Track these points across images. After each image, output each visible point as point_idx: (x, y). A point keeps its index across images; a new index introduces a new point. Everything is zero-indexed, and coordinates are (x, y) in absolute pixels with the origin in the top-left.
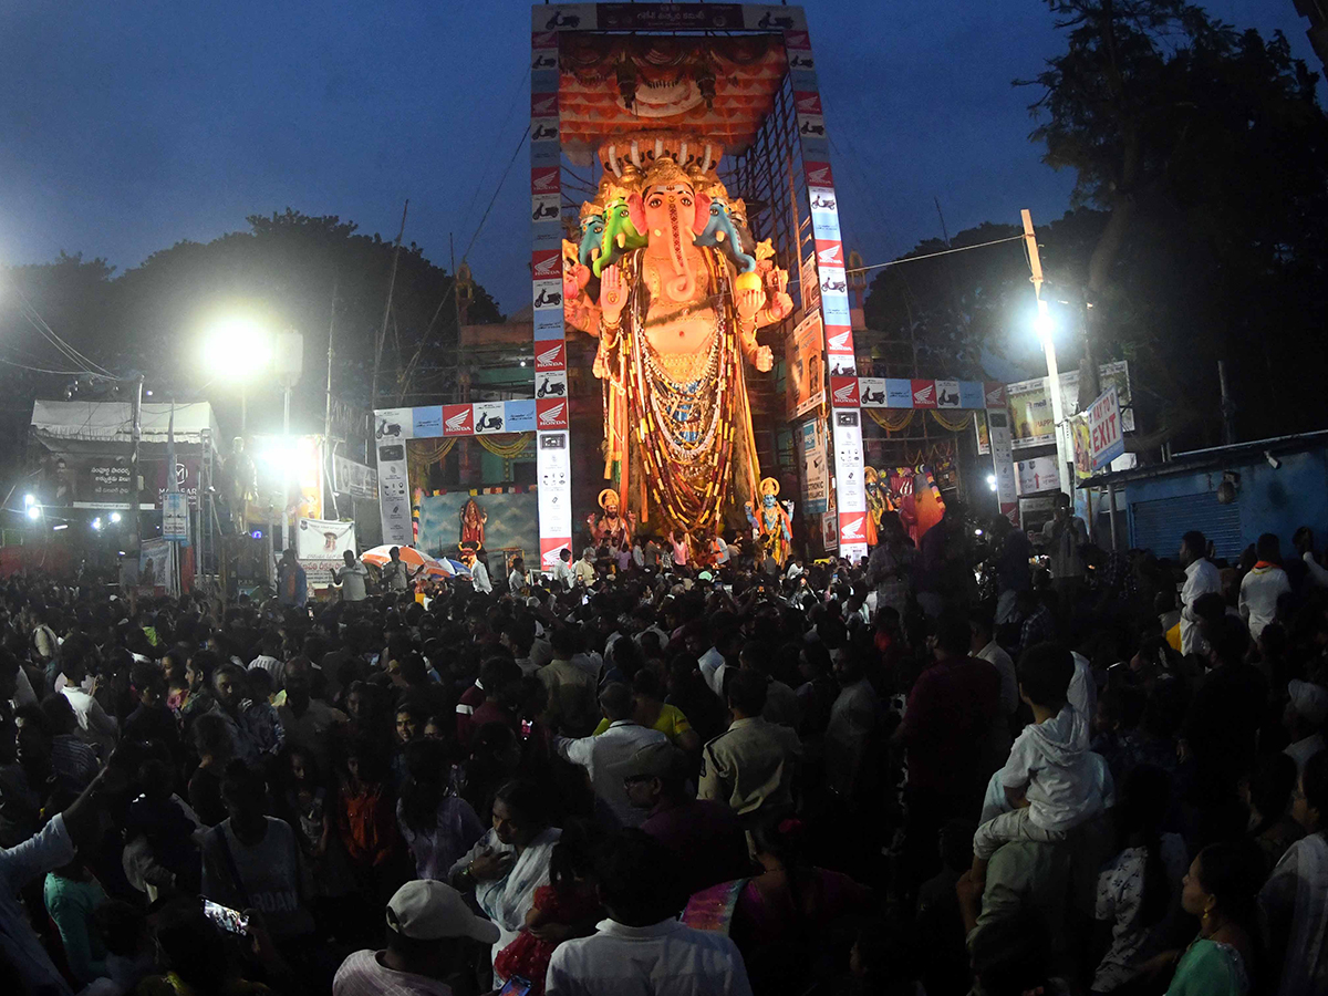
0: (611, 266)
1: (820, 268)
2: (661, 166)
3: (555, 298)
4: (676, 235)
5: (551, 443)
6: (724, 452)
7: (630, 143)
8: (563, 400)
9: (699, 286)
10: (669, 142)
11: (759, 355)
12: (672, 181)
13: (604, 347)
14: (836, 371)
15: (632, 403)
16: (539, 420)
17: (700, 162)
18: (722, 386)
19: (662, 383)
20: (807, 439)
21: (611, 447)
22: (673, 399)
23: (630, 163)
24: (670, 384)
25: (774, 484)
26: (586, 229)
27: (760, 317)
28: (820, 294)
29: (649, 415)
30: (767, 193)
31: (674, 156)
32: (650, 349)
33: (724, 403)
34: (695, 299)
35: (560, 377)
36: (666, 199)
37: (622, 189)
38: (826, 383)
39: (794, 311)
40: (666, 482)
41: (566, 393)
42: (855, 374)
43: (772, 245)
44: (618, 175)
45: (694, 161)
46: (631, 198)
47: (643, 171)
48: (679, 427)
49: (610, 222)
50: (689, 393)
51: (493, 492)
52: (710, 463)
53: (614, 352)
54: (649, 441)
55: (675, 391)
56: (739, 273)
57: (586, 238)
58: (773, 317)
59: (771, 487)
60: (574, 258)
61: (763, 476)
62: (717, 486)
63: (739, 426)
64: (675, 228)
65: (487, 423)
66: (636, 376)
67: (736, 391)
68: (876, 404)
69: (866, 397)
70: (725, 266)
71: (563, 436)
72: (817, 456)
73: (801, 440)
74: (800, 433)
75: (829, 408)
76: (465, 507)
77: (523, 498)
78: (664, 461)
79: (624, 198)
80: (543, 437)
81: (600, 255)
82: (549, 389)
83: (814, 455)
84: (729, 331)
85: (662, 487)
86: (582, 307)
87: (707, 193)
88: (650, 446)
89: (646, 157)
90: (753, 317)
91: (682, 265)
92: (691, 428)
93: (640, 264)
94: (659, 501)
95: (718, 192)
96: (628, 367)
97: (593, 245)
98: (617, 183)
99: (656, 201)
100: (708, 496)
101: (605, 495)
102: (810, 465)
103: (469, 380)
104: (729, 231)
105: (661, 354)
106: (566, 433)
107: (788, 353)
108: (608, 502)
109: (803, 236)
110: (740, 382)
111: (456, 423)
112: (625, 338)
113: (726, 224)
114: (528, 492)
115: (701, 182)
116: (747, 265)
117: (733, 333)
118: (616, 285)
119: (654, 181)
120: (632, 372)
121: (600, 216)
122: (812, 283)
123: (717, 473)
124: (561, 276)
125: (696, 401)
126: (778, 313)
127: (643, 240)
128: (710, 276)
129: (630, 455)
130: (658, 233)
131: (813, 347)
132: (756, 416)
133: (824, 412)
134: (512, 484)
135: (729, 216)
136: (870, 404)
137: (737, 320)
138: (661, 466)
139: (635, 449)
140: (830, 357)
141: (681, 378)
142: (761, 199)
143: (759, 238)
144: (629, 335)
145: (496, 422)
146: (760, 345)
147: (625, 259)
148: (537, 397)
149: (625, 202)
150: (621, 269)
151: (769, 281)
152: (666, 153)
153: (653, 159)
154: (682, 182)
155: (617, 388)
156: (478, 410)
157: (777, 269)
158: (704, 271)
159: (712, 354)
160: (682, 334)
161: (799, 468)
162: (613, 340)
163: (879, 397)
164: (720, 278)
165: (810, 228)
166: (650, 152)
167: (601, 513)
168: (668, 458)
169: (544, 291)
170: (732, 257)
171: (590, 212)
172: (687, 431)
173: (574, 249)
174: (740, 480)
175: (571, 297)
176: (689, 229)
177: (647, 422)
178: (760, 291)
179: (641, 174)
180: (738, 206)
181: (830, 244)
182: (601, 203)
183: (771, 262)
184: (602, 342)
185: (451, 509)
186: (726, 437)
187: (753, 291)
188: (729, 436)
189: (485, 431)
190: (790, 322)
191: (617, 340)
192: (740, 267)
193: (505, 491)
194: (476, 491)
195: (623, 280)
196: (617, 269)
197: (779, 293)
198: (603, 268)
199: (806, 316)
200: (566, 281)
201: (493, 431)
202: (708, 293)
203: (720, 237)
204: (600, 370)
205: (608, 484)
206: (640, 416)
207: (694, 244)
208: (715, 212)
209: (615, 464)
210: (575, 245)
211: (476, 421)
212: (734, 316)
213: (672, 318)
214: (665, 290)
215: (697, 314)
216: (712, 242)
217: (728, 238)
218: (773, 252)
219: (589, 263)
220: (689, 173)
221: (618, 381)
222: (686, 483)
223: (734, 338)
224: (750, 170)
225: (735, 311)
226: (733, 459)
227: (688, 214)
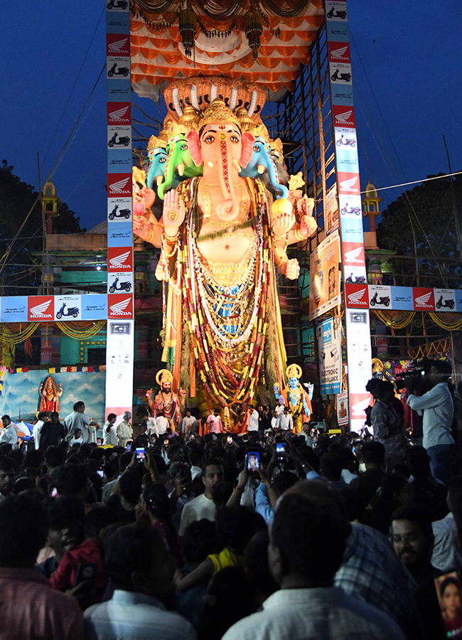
0: (172, 190)
1: (340, 196)
2: (215, 108)
3: (125, 213)
4: (225, 167)
5: (118, 329)
6: (258, 343)
7: (190, 88)
8: (130, 295)
9: (243, 210)
10: (222, 88)
11: (289, 266)
12: (223, 121)
13: (165, 255)
14: (350, 279)
15: (185, 301)
16: (110, 311)
17: (247, 106)
18: (258, 290)
19: (210, 287)
20: (325, 334)
21: (168, 336)
22: (219, 299)
23: (190, 104)
24: (217, 287)
25: (297, 369)
26: (153, 159)
27: (290, 234)
28: (339, 218)
29: (199, 311)
30: (302, 132)
31: (226, 100)
32: (202, 258)
33: (260, 302)
34: (239, 220)
35: (128, 277)
36: (218, 137)
37: (183, 126)
38: (342, 290)
39: (318, 232)
40: (211, 366)
41: (132, 291)
42: (366, 282)
43: (303, 177)
44: (180, 114)
45: (242, 106)
46: (190, 134)
47: (200, 112)
48: (222, 322)
49: (173, 154)
50: (231, 295)
51: (69, 370)
52: (247, 350)
53: (173, 260)
54: (198, 332)
55: (220, 293)
56: (275, 199)
57: (152, 166)
58: (301, 236)
59: (295, 372)
60: (142, 182)
61: (289, 363)
62: (252, 370)
63: (271, 322)
64: (225, 161)
65: (66, 312)
66: (189, 280)
67: (269, 295)
68: (382, 307)
69: (374, 300)
70: (264, 194)
71: (128, 325)
72: (333, 348)
73: (320, 335)
74: (320, 329)
75: (343, 309)
76: (44, 383)
77: (95, 376)
78: (210, 348)
79: (184, 134)
80: (113, 325)
81: (163, 181)
82: (119, 286)
83: (330, 346)
84: (266, 246)
85: (207, 369)
86: (148, 223)
87: (251, 133)
88: (199, 336)
89: (203, 100)
90: (285, 236)
91: (229, 191)
92: (232, 322)
93: (196, 190)
94: (205, 380)
95: (261, 132)
96: (183, 272)
97: (158, 173)
98: (178, 120)
99: (210, 138)
100: (244, 377)
101: (161, 374)
102: (328, 355)
103: (52, 279)
104: (268, 165)
105: (210, 263)
106: (132, 322)
107: (312, 266)
108: (164, 380)
109: (328, 170)
110: (273, 289)
111: (39, 311)
112: (182, 248)
113: (266, 158)
114: (98, 371)
115: (247, 123)
116: (281, 194)
117: (268, 248)
118: (176, 206)
119: (209, 121)
120: (187, 277)
121: (164, 149)
122: (334, 208)
123: (252, 359)
124: (131, 195)
125: (237, 301)
126: (305, 232)
127: (198, 171)
128: (251, 202)
129: (183, 343)
130: (211, 164)
131: (332, 260)
132: (285, 315)
133: (339, 312)
134: (85, 365)
135: (270, 153)
136: (377, 306)
137: (272, 237)
138: (207, 352)
139: (187, 339)
140: (346, 268)
141: (226, 283)
142: (296, 139)
143: (292, 171)
144: (185, 247)
145: (73, 311)
146: (290, 258)
147: (184, 185)
148: (108, 292)
149: (185, 138)
150: (181, 193)
151: (299, 207)
152: (220, 97)
153: (209, 102)
154: (231, 122)
155: (174, 290)
156: (59, 301)
157: (306, 196)
158: (246, 197)
159: (251, 264)
160: (227, 247)
161: (319, 358)
162: (173, 251)
163: (385, 301)
164: (259, 203)
165: (334, 164)
166: (206, 97)
167: (158, 389)
168: (213, 346)
169: (117, 207)
170: (270, 187)
171: (156, 145)
172: (229, 324)
173: (142, 175)
174: (270, 365)
175: (140, 214)
176: (236, 162)
177: (198, 317)
178: (291, 214)
179: (199, 115)
180: (277, 145)
181: (349, 176)
182: (166, 138)
183: (301, 192)
184: (163, 252)
185: (32, 383)
186: (260, 331)
187: (285, 214)
188: (262, 330)
189: (64, 318)
190: (314, 242)
191: (175, 250)
192: (275, 194)
193: (79, 370)
194: (54, 369)
195: (181, 202)
196: (177, 193)
197: (306, 217)
198: (166, 191)
199: (328, 235)
200: (135, 201)
201: (71, 318)
202: (250, 214)
203: (261, 170)
204: (161, 274)
205: (164, 366)
206: (192, 312)
207: (240, 175)
208: (258, 149)
209: (170, 349)
210: (143, 172)
211: (57, 310)
212: (270, 234)
213: (220, 234)
214: (215, 211)
215: (240, 231)
216: (254, 174)
217: (267, 171)
218: (303, 183)
219: (155, 187)
220: (238, 115)
221: (176, 283)
222: (227, 366)
223: (269, 251)
224: (288, 114)
225: (270, 231)
226: (264, 348)
227: (235, 150)
